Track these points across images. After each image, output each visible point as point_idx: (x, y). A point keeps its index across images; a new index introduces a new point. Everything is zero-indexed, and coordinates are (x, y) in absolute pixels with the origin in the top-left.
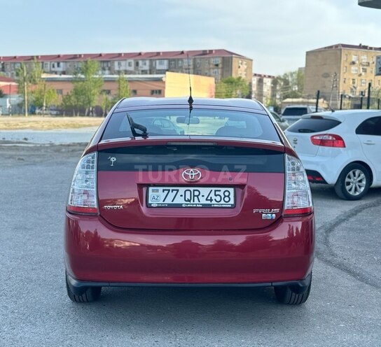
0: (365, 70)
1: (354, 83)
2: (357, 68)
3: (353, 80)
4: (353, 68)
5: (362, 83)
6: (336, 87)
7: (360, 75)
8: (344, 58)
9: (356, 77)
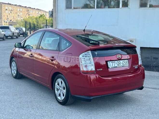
0: (11, 13)
1: (7, 17)
2: (8, 12)
3: (7, 16)
4: (7, 11)
5: (10, 17)
6: (2, 18)
7: (9, 14)
8: (3, 8)
9: (8, 15)
